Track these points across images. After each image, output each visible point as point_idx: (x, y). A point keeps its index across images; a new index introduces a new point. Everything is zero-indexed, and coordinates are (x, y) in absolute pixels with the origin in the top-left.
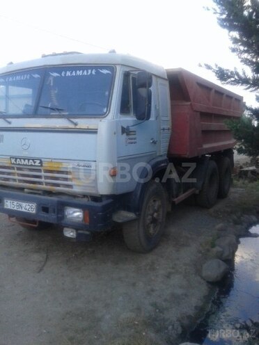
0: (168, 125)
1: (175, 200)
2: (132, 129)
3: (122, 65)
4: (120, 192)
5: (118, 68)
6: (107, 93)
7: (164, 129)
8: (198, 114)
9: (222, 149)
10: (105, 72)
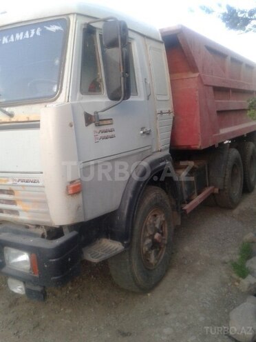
0: (168, 107)
1: (187, 207)
2: (103, 115)
3: (78, 14)
4: (91, 215)
5: (72, 19)
6: (57, 62)
7: (161, 113)
8: (211, 90)
9: (245, 134)
10: (54, 28)
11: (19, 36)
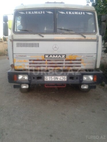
10: (90, 14)
11: (76, 13)
